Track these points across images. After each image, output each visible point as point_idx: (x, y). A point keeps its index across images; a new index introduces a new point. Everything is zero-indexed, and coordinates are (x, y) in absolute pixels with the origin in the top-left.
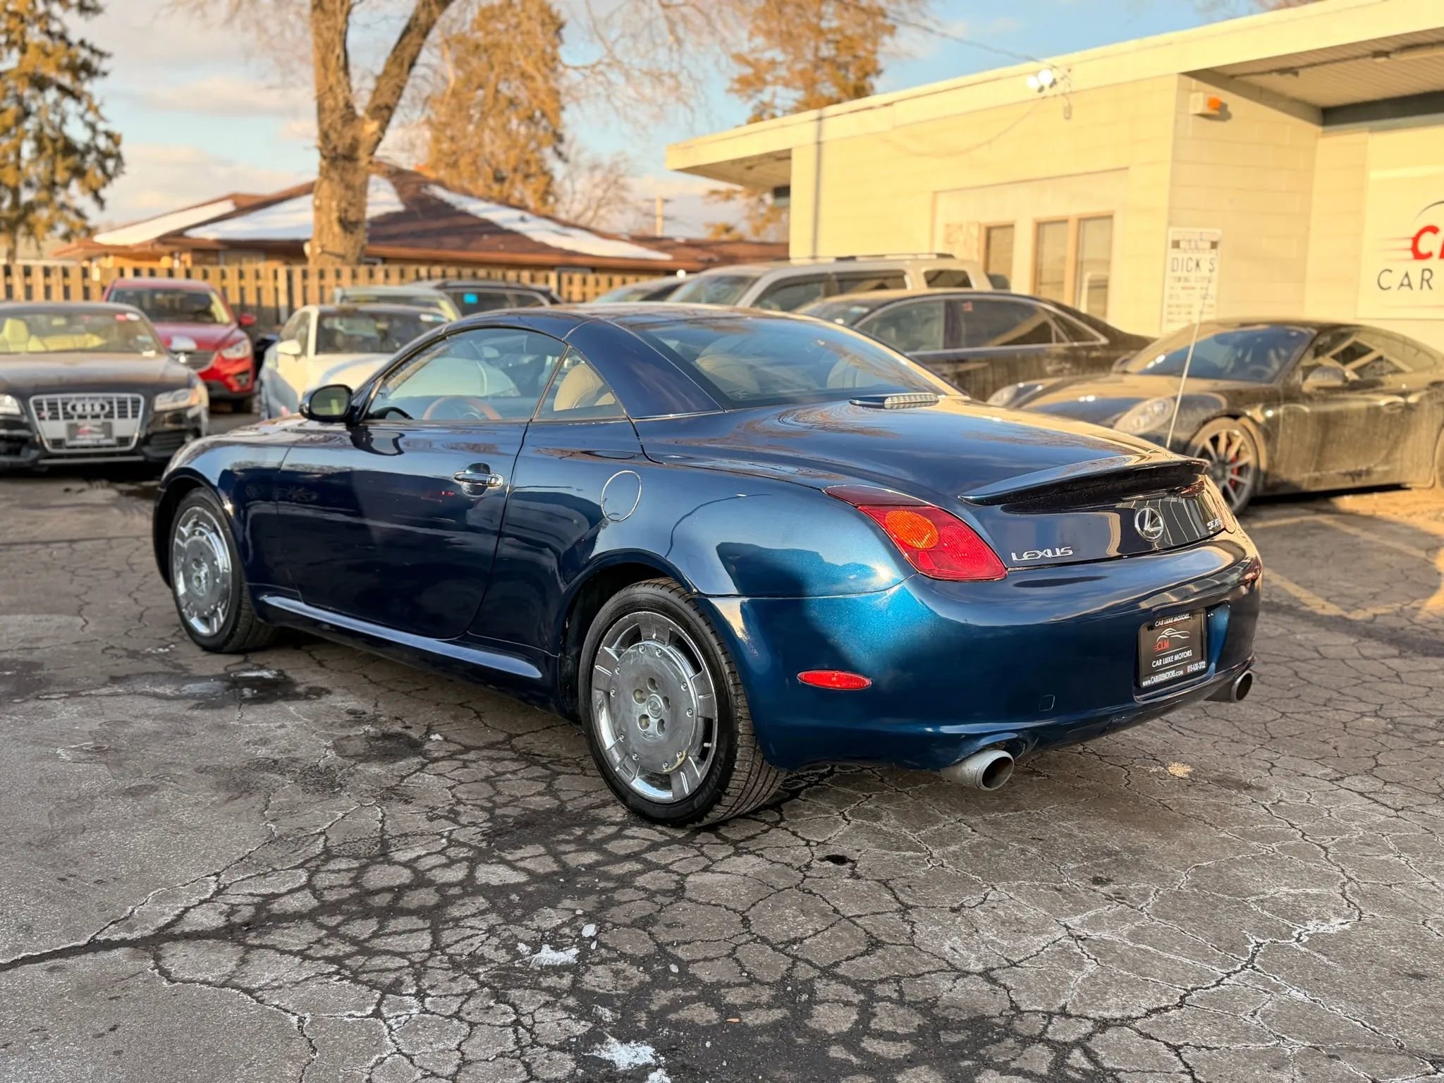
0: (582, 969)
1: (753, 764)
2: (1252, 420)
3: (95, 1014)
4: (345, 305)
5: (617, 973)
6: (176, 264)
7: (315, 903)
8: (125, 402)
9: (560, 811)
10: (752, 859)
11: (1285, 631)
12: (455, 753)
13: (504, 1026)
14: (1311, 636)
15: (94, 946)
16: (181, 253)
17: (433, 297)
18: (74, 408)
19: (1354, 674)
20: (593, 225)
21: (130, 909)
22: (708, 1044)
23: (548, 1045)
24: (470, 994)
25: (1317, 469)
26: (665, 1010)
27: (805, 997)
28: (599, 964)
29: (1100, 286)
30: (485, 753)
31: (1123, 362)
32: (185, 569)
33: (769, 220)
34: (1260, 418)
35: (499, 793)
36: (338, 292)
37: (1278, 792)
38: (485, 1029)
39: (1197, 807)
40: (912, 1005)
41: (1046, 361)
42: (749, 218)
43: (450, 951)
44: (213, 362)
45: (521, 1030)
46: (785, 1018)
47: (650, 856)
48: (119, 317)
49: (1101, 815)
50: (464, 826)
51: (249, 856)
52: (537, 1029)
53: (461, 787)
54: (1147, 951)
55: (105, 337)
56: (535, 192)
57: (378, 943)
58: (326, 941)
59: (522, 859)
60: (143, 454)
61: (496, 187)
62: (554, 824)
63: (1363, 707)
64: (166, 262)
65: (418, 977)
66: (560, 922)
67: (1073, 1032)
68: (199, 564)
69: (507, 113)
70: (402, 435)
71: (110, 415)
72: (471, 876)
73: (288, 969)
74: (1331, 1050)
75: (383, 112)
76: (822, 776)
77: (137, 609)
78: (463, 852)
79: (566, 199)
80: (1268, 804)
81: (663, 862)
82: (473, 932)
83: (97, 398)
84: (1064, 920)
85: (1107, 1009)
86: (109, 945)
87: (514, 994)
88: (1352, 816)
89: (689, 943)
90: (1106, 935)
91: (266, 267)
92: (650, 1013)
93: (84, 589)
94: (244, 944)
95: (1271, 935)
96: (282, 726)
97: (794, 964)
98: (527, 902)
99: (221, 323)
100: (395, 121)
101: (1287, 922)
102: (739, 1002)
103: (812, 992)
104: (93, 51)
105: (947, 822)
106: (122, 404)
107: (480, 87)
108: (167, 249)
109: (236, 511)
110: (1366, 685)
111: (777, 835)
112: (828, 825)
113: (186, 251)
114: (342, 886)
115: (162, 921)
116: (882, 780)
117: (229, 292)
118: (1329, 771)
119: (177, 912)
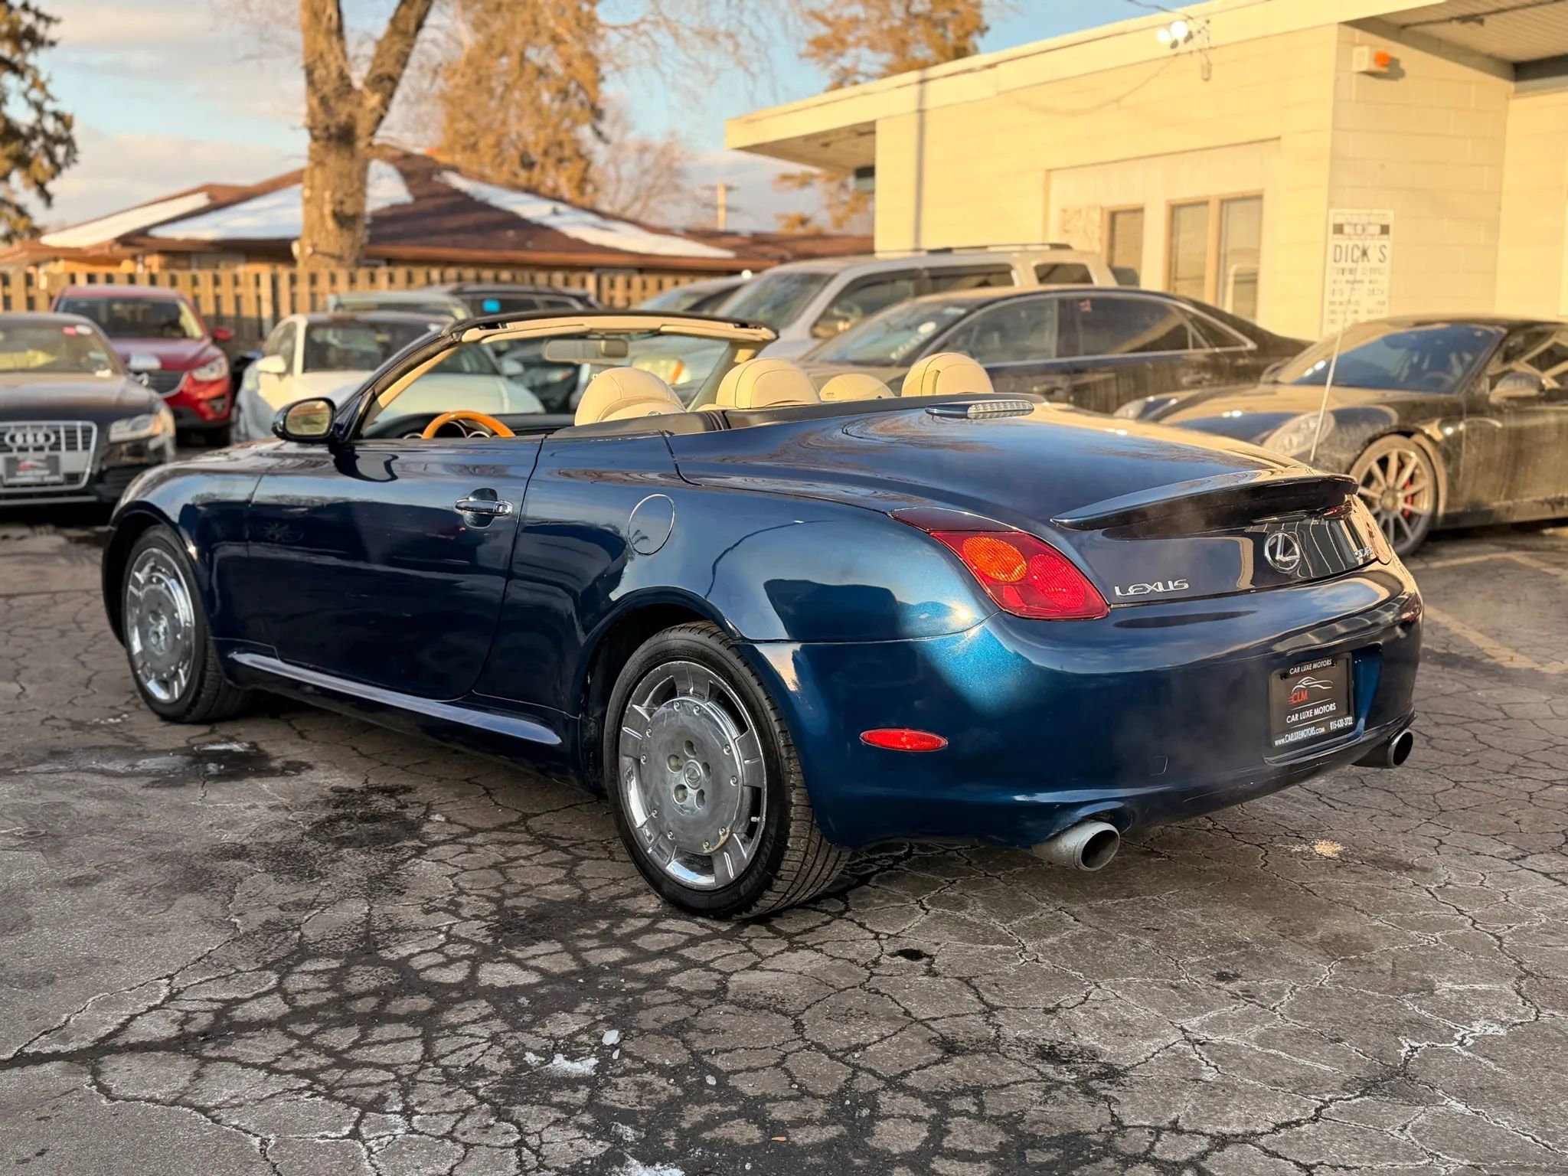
0: (601, 1081)
1: (810, 840)
2: (1430, 438)
3: (20, 1137)
4: (340, 313)
5: (642, 1086)
6: (140, 269)
7: (286, 1009)
8: (75, 432)
9: (582, 901)
10: (809, 955)
11: (1465, 688)
12: (458, 836)
13: (506, 1147)
14: (1495, 693)
15: (21, 1060)
16: (144, 256)
17: (446, 304)
18: (12, 438)
19: (1545, 736)
20: (643, 219)
21: (65, 1017)
22: (748, 1166)
23: (557, 1169)
24: (467, 1112)
25: (1507, 497)
26: (698, 1128)
27: (865, 1112)
28: (621, 1075)
29: (1249, 281)
30: (495, 835)
31: (1274, 370)
32: (141, 623)
33: (854, 210)
34: (1438, 436)
35: (509, 882)
36: (332, 300)
37: (1444, 874)
38: (483, 1152)
39: (1347, 892)
40: (995, 1120)
41: (1182, 371)
42: (829, 207)
43: (444, 1062)
44: (183, 384)
45: (526, 1151)
46: (841, 1136)
47: (686, 952)
48: (68, 331)
49: (1230, 901)
50: (467, 920)
51: (208, 956)
52: (544, 1151)
53: (464, 875)
54: (1278, 1057)
55: (52, 353)
56: (570, 179)
57: (358, 1054)
58: (297, 1053)
59: (534, 957)
60: (96, 493)
61: (523, 175)
62: (574, 917)
63: (1554, 775)
64: (127, 267)
65: (405, 1092)
66: (577, 1028)
67: (1185, 1150)
68: (157, 617)
69: (536, 84)
70: (395, 457)
71: (56, 447)
72: (472, 976)
73: (250, 1084)
74: (1494, 1169)
75: (386, 82)
76: (898, 859)
77: (83, 674)
78: (464, 950)
79: (610, 189)
80: (1433, 887)
81: (703, 959)
82: (472, 1041)
83: (41, 427)
84: (1179, 1022)
85: (1228, 1124)
86: (39, 1059)
87: (519, 1110)
88: (1532, 901)
89: (730, 1051)
90: (1230, 1039)
91: (246, 270)
92: (680, 1131)
93: (21, 651)
94: (200, 1057)
95: (1428, 1038)
96: (254, 807)
97: (854, 1073)
98: (538, 1005)
99: (192, 338)
100: (398, 96)
101: (1449, 1023)
102: (787, 1118)
103: (875, 1107)
104: (39, 16)
105: (1046, 910)
106: (71, 434)
107: (504, 53)
108: (129, 251)
109: (200, 553)
110: (1559, 749)
111: (843, 928)
112: (902, 916)
113: (151, 252)
114: (319, 990)
115: (103, 1031)
116: (969, 863)
117: (202, 301)
118: (1509, 848)
119: (121, 1021)
